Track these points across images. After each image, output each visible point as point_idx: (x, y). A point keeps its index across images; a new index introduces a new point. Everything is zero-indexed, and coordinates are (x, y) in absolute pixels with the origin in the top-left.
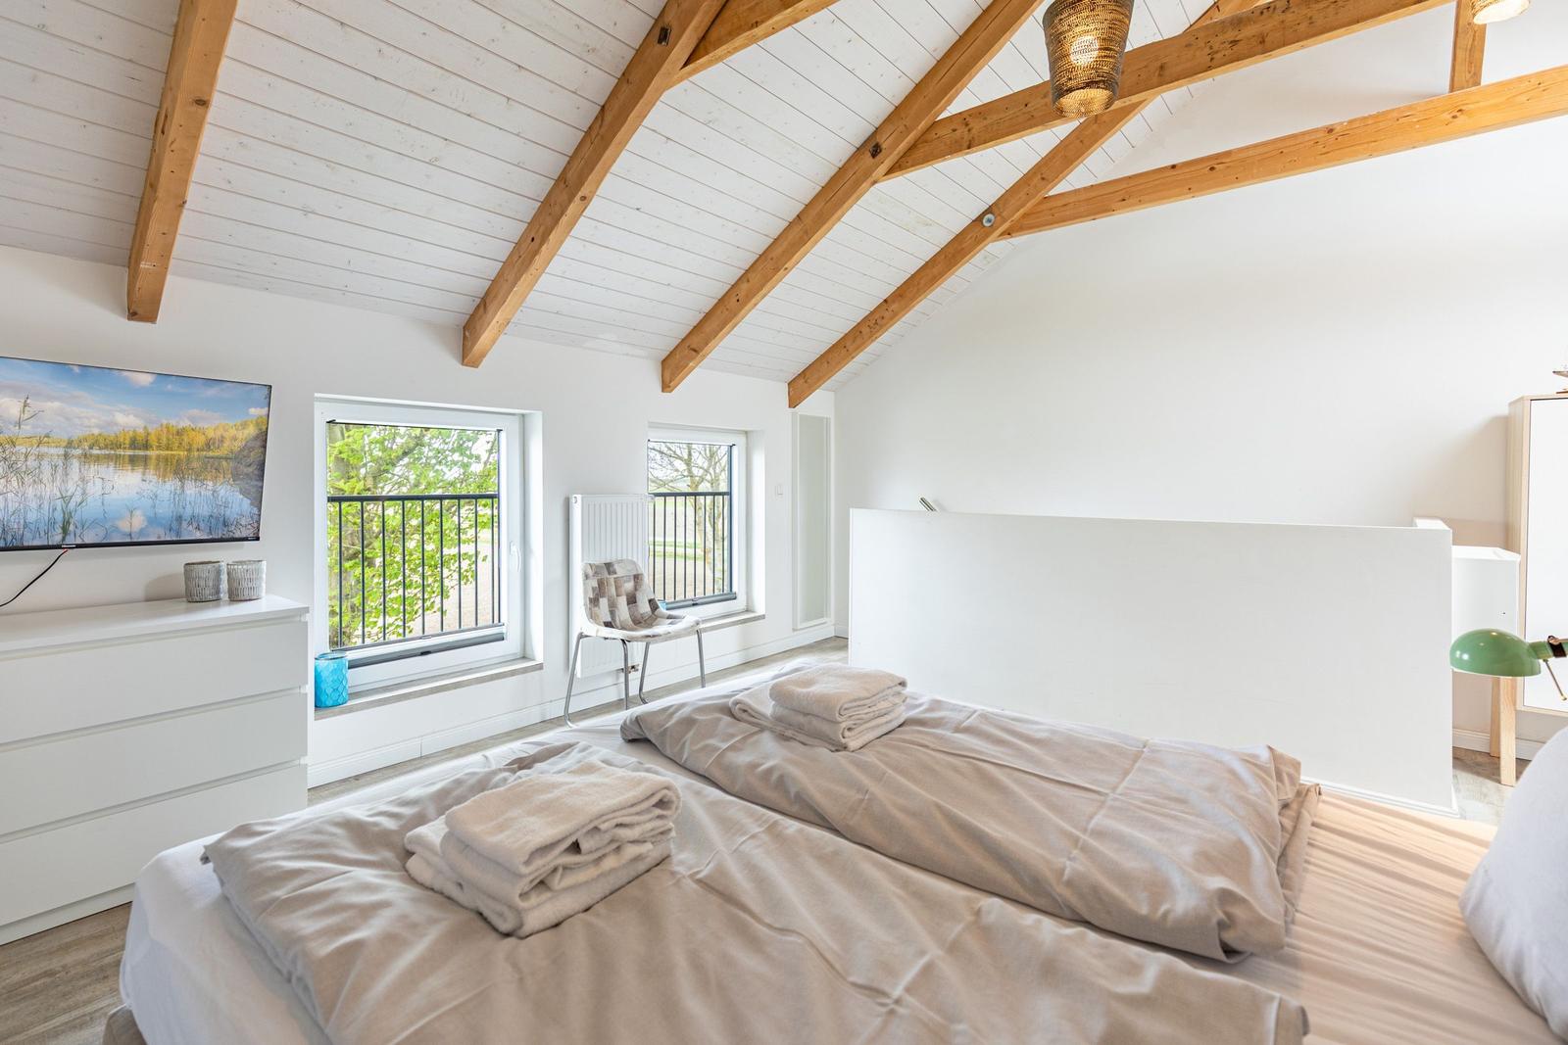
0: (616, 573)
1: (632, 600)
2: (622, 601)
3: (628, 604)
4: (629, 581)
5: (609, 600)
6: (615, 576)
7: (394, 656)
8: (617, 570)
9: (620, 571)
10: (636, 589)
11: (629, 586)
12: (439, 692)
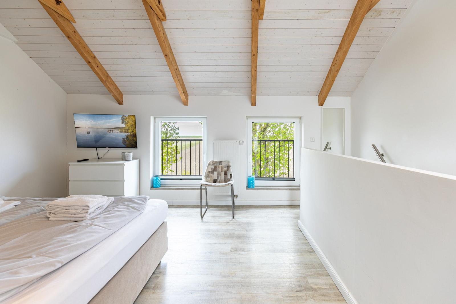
0: (222, 164)
1: (226, 174)
2: (223, 173)
3: (224, 175)
4: (226, 167)
5: (218, 173)
6: (221, 165)
7: (174, 179)
8: (223, 164)
9: (224, 164)
10: (227, 171)
11: (225, 169)
12: (178, 190)
